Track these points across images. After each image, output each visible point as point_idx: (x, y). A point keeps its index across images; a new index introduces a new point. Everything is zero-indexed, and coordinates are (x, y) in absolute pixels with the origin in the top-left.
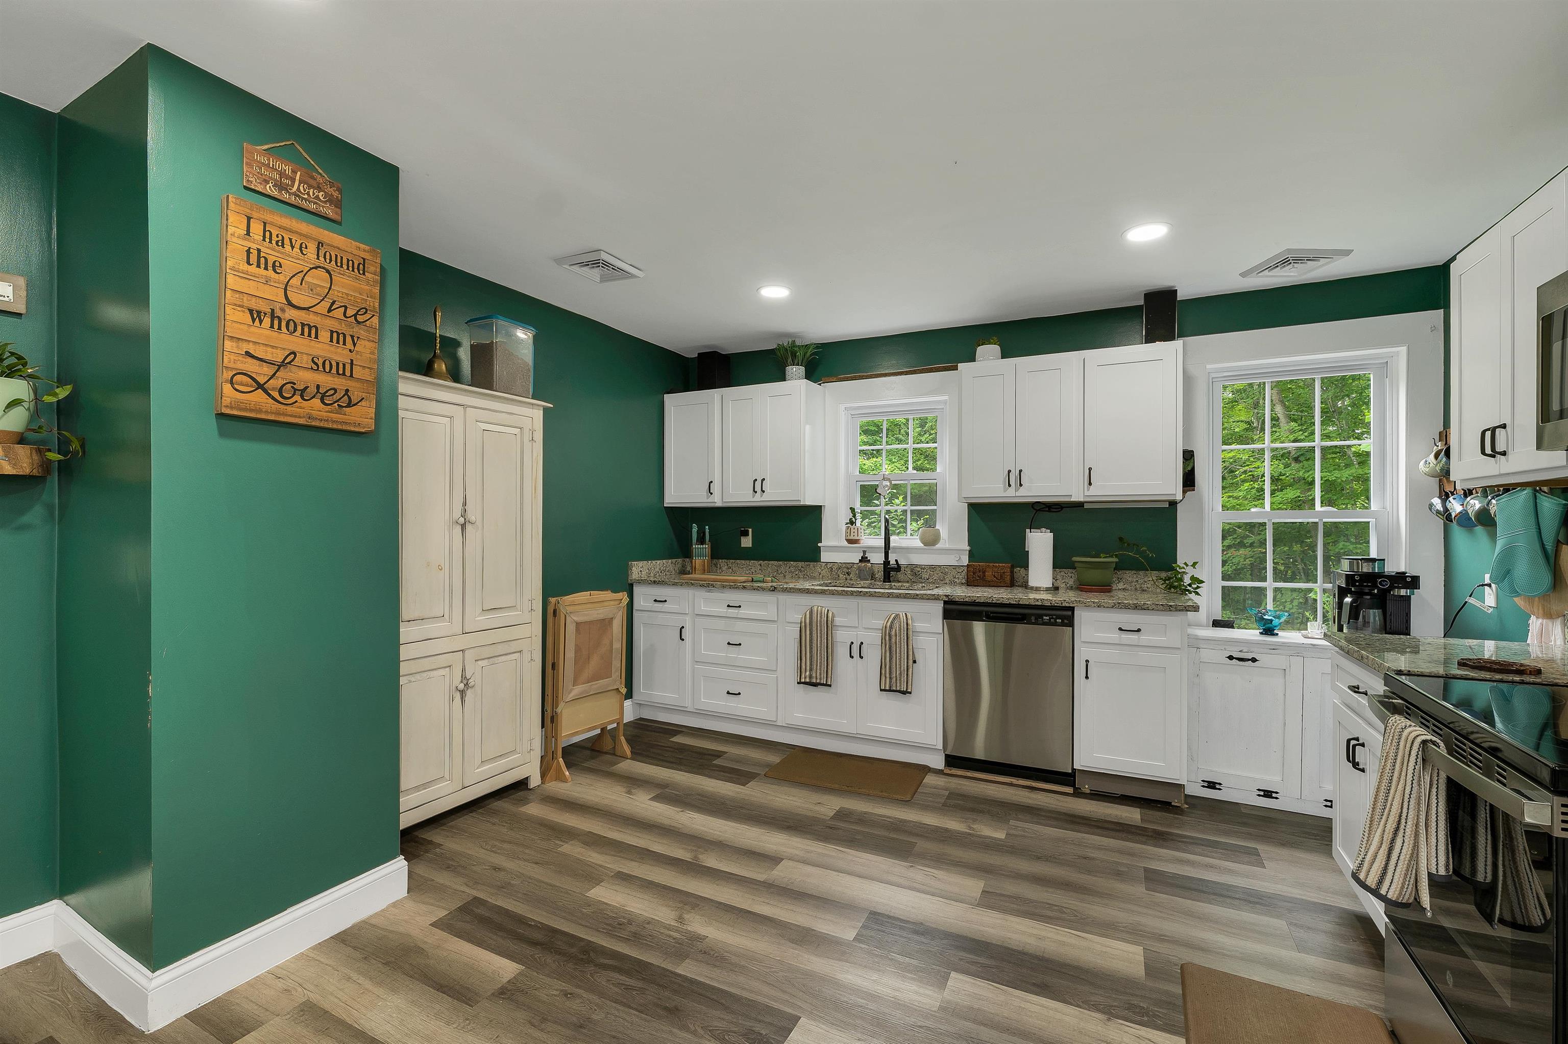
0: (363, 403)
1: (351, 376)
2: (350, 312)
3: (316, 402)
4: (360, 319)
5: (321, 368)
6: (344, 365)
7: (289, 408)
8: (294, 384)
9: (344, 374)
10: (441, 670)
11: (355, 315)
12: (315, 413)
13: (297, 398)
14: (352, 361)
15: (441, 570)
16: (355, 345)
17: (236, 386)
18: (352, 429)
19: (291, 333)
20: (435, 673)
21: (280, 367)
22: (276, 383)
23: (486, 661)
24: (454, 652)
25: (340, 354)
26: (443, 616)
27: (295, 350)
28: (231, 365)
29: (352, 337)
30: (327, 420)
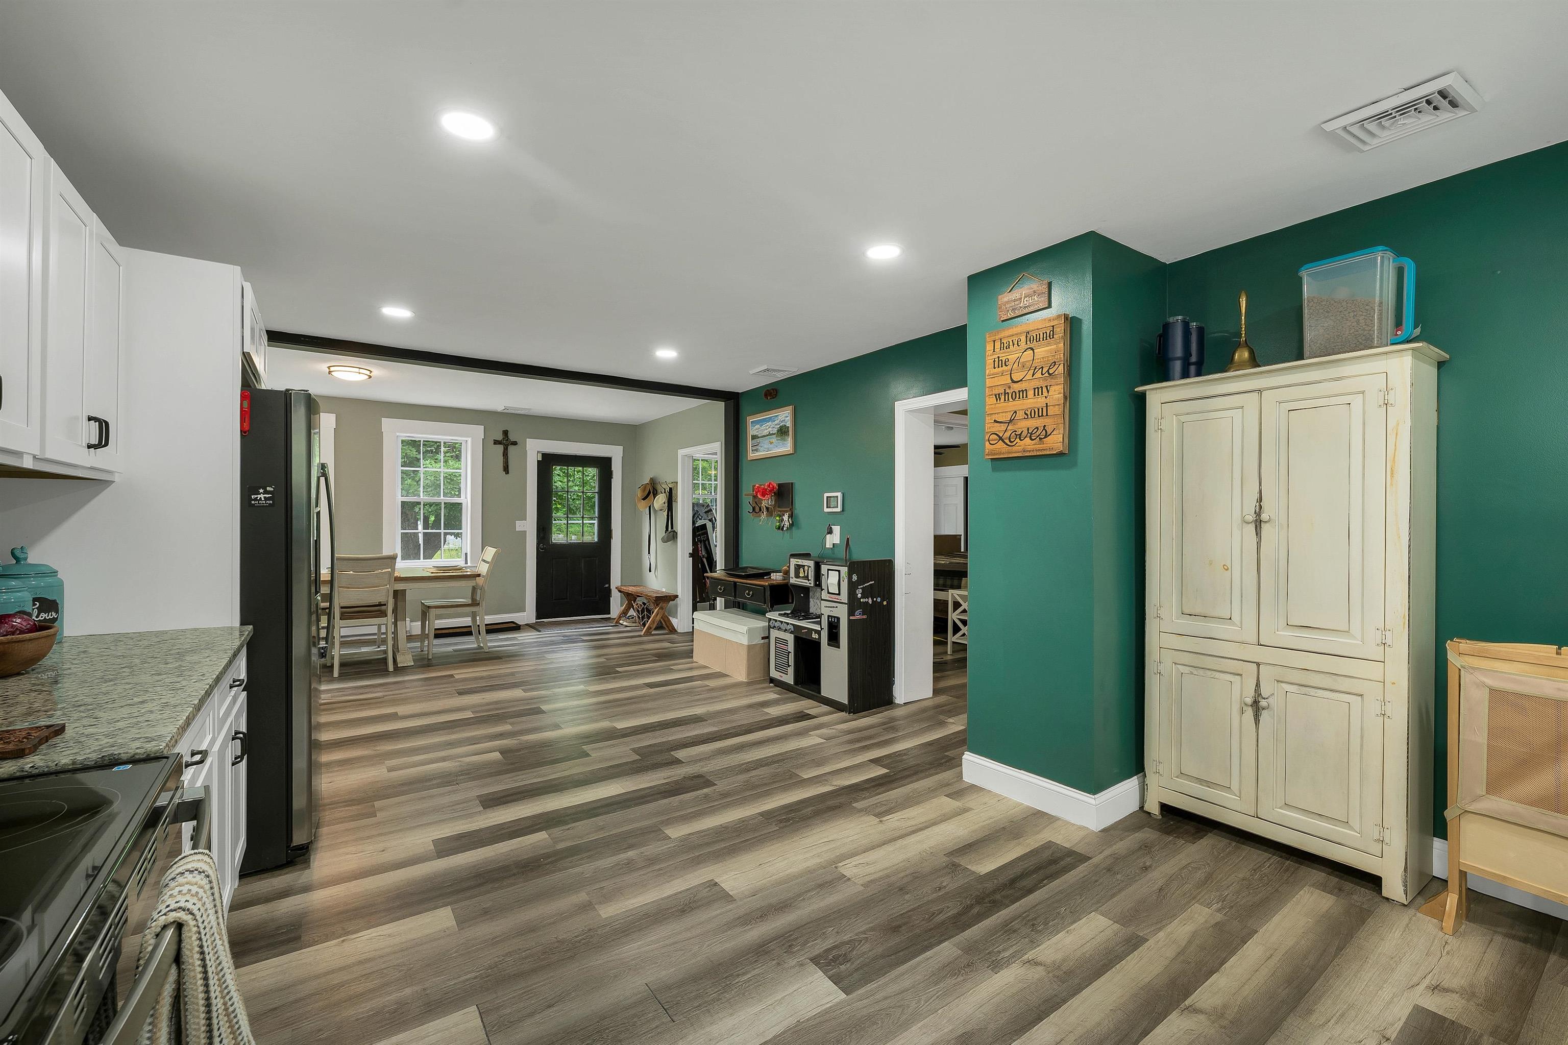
0: (1055, 432)
1: (1047, 415)
2: (1045, 370)
3: (1028, 439)
4: (1051, 371)
5: (1029, 416)
6: (1042, 409)
7: (1014, 448)
8: (1016, 431)
9: (1042, 415)
10: (1229, 675)
11: (1048, 371)
12: (1029, 448)
13: (1018, 440)
14: (1047, 404)
15: (1227, 570)
16: (1048, 392)
17: (991, 442)
18: (1048, 453)
19: (1014, 400)
20: (1222, 676)
21: (1009, 423)
22: (1007, 434)
23: (1296, 687)
24: (1245, 661)
25: (1040, 401)
26: (1230, 619)
27: (1015, 409)
28: (989, 430)
29: (1047, 387)
30: (1033, 451)
